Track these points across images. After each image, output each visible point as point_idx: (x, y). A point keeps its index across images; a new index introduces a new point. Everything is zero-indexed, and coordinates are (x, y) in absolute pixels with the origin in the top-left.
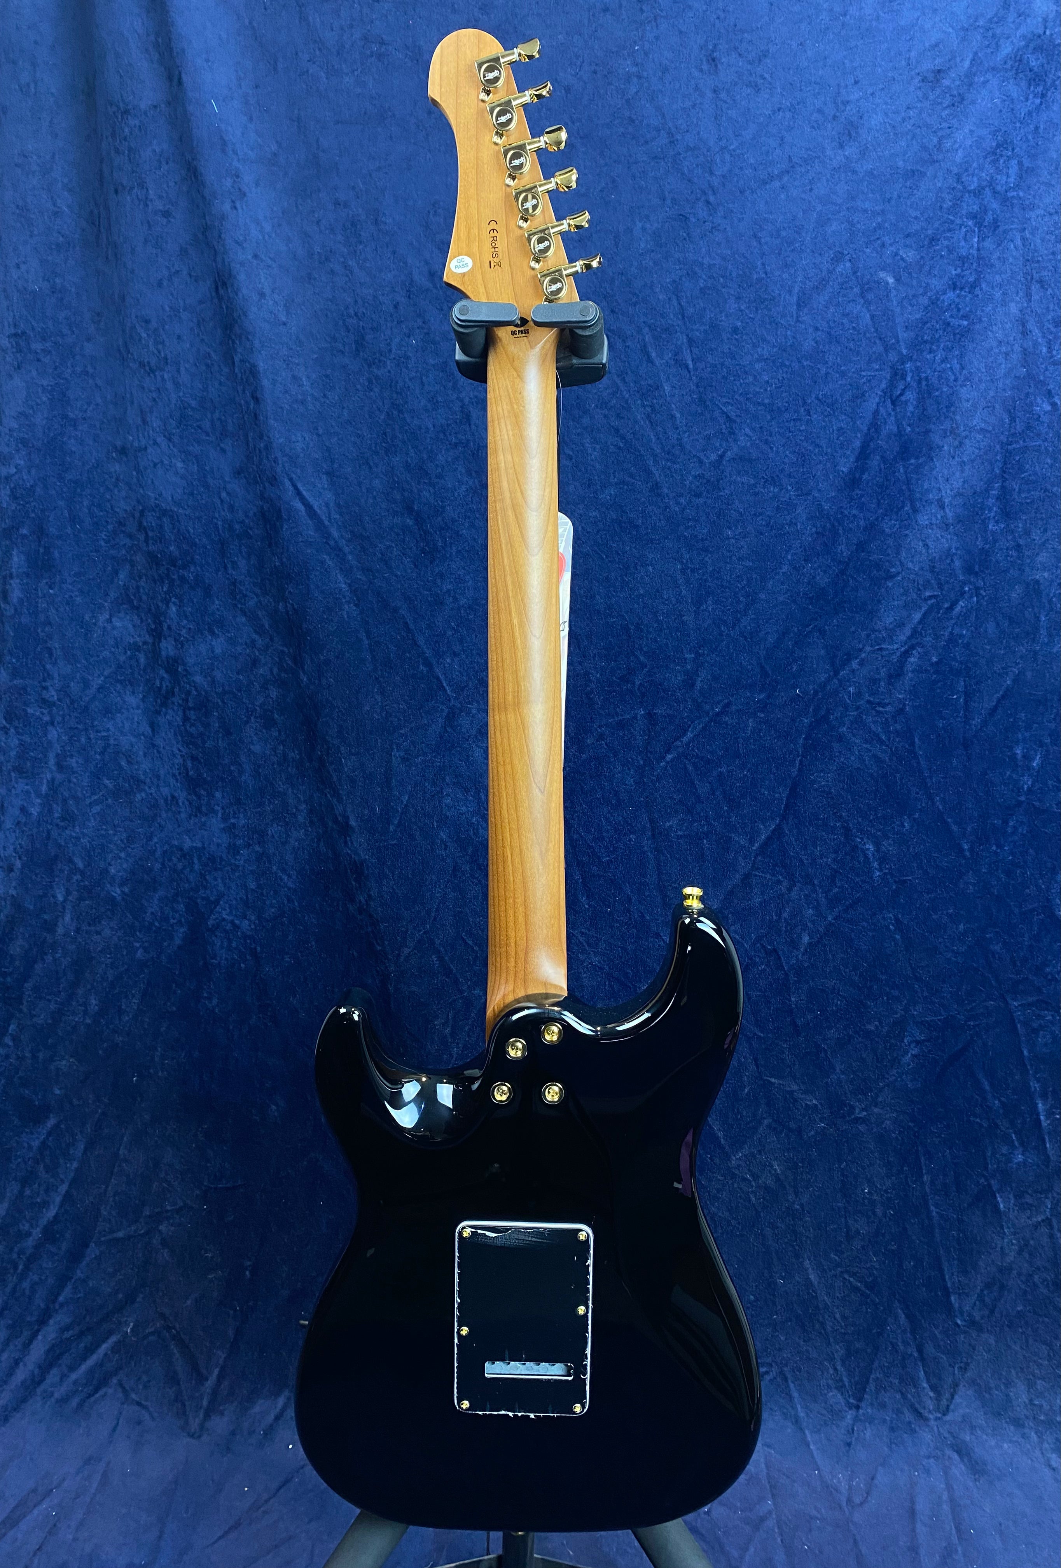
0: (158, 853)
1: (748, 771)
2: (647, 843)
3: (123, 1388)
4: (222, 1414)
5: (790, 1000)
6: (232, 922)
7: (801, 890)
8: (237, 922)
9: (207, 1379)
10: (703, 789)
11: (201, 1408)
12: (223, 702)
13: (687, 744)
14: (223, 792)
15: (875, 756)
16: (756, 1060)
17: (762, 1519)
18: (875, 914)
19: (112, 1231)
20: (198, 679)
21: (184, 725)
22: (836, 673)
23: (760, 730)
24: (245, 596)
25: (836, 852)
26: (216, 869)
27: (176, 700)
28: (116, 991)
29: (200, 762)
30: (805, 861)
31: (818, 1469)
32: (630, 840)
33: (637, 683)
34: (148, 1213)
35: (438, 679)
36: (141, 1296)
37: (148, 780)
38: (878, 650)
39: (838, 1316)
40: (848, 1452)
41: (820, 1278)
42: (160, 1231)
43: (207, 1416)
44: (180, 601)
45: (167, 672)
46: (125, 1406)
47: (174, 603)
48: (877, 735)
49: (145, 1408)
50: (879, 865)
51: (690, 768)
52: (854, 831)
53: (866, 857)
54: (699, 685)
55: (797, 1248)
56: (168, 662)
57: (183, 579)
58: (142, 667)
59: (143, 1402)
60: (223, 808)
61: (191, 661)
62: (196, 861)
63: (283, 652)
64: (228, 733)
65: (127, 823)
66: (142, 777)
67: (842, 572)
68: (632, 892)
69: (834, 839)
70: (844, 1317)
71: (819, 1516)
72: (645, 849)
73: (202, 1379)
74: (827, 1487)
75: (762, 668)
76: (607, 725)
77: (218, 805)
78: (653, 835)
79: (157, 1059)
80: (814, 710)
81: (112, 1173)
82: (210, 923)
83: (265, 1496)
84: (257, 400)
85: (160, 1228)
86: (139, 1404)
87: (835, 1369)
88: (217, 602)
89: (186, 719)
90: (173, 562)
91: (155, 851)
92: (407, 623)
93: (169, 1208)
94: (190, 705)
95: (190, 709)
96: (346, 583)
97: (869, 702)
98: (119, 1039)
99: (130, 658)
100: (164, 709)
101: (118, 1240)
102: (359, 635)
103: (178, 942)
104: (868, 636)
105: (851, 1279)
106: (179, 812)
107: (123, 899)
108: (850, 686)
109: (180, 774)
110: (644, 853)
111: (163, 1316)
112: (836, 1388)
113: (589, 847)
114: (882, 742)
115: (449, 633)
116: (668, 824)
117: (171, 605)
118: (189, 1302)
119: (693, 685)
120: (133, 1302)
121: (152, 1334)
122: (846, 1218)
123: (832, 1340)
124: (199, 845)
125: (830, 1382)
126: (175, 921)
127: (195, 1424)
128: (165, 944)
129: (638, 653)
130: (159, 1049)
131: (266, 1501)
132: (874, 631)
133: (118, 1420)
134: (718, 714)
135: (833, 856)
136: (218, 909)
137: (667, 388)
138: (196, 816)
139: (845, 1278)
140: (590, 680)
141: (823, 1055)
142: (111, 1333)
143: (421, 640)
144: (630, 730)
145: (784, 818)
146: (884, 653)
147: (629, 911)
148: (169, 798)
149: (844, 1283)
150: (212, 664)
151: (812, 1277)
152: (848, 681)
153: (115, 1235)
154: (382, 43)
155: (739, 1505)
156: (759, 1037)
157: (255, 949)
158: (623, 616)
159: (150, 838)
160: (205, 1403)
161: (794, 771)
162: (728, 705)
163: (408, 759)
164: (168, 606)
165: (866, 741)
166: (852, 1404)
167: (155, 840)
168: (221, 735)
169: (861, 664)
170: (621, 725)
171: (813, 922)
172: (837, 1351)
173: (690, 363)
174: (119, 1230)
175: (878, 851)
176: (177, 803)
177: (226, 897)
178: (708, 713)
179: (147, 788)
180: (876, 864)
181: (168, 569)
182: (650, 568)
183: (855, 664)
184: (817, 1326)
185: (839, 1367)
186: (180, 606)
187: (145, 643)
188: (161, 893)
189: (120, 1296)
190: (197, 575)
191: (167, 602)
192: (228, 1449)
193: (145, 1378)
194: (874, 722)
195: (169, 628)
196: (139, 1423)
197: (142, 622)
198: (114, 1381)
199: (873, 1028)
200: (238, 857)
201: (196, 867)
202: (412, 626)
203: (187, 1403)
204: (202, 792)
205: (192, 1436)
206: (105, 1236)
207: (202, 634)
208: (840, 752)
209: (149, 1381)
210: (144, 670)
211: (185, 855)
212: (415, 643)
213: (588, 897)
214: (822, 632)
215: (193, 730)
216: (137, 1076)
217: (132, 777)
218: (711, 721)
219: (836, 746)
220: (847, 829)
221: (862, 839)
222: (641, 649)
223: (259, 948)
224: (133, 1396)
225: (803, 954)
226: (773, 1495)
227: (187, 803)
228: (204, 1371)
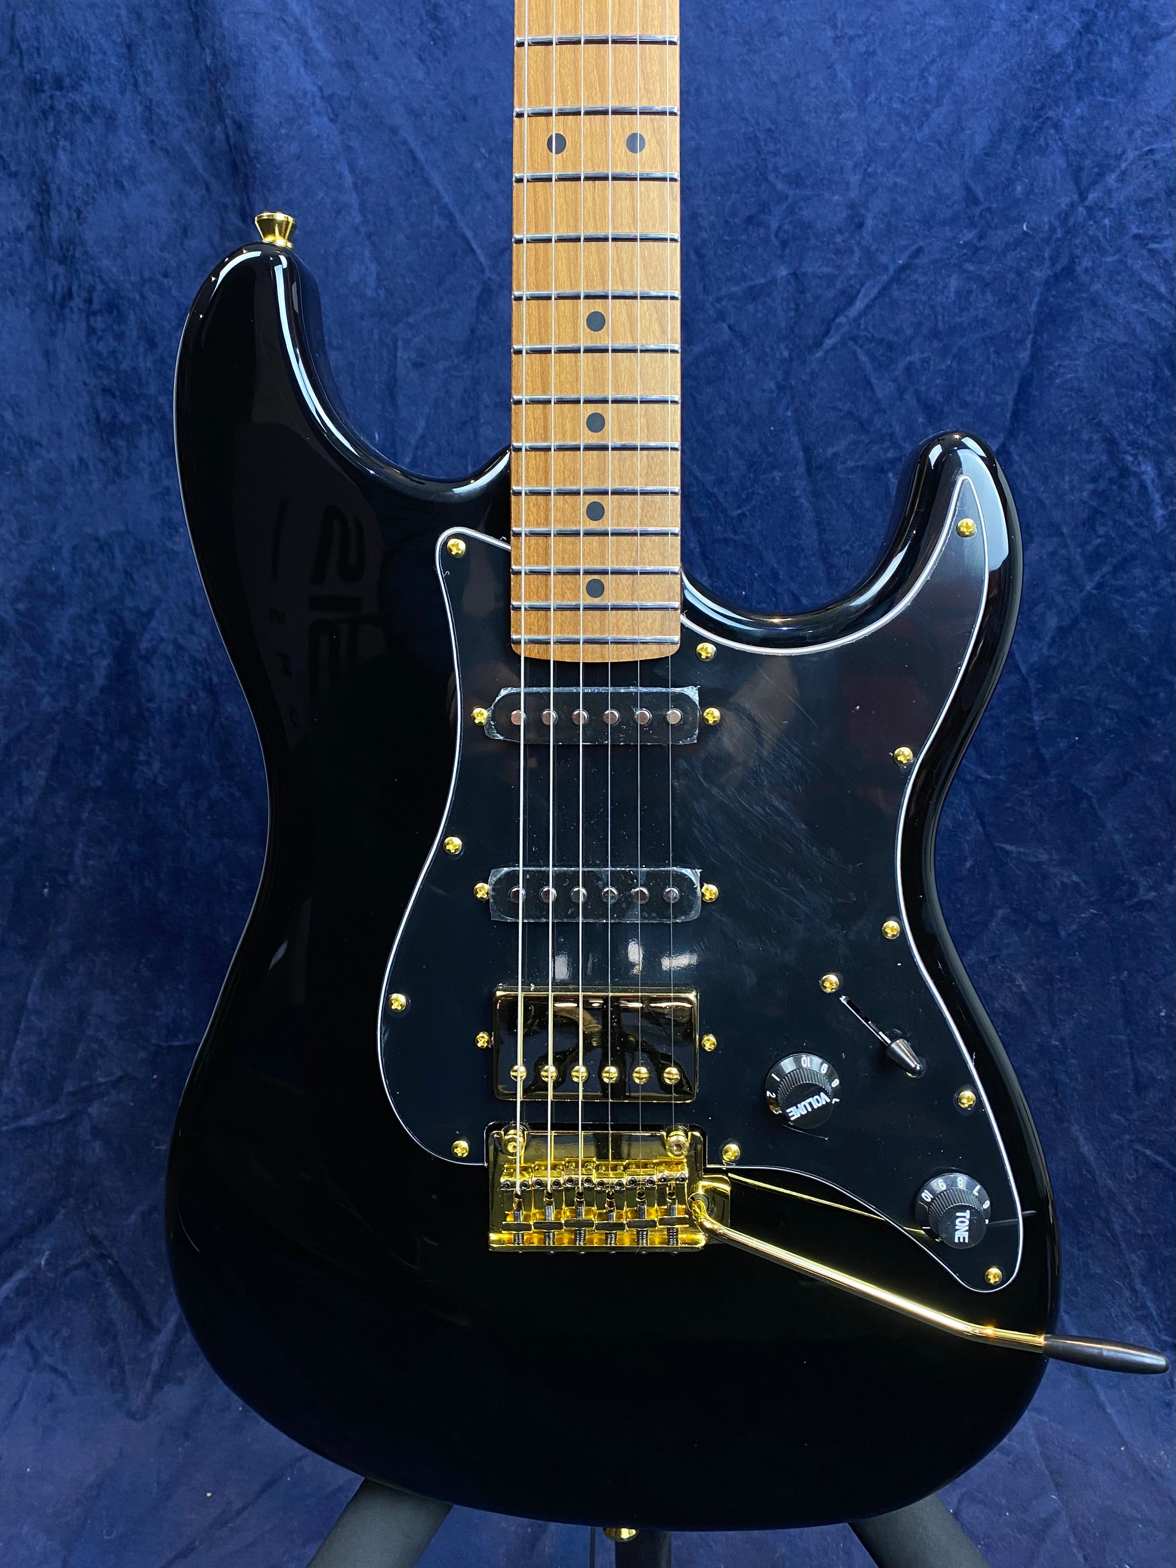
0: (66, 552)
1: (954, 358)
2: (799, 484)
3: (32, 1348)
4: (180, 1382)
5: (1031, 720)
6: (175, 642)
7: (1042, 545)
8: (181, 641)
9: (159, 1331)
10: (884, 389)
11: (147, 1375)
12: (143, 297)
13: (857, 319)
14: (150, 438)
15: (1151, 320)
16: (980, 816)
17: (1047, 1524)
18: (1157, 578)
19: (17, 1117)
20: (105, 264)
21: (88, 341)
22: (1083, 196)
23: (970, 292)
24: (165, 124)
25: (1094, 480)
26: (145, 563)
27: (77, 302)
28: (14, 760)
29: (114, 396)
30: (1047, 502)
31: (1124, 1444)
32: (773, 479)
33: (774, 225)
34: (71, 1089)
35: (464, 238)
36: (62, 1211)
37: (45, 441)
38: (1147, 153)
39: (1130, 1209)
40: (1169, 1415)
41: (1098, 1153)
42: (89, 1115)
43: (158, 1385)
44: (72, 143)
45: (61, 263)
46: (33, 1375)
47: (64, 149)
48: (1152, 288)
49: (63, 1375)
50: (1162, 498)
51: (862, 357)
52: (1124, 443)
53: (1143, 487)
54: (869, 222)
55: (1058, 1106)
56: (61, 246)
57: (73, 108)
58: (27, 266)
59: (59, 1367)
60: (151, 464)
61: (89, 236)
62: (117, 553)
63: (225, 206)
64: (152, 344)
65: (17, 507)
66: (35, 435)
67: (1087, 27)
68: (779, 563)
69: (1091, 461)
70: (1139, 1209)
71: (1139, 1516)
72: (798, 493)
73: (149, 1329)
74: (1145, 1471)
75: (968, 189)
76: (731, 297)
77: (144, 461)
78: (808, 471)
79: (77, 860)
80: (1051, 258)
81: (17, 1032)
82: (144, 646)
83: (238, 1504)
85: (90, 1110)
86: (54, 1370)
87: (1133, 1290)
88: (125, 139)
89: (91, 331)
90: (58, 83)
91: (60, 548)
92: (411, 151)
93: (101, 1080)
94: (96, 307)
95: (94, 314)
96: (315, 84)
97: (1136, 237)
98: (19, 830)
99: (10, 254)
100: (61, 326)
101: (25, 1129)
102: (338, 167)
103: (100, 680)
104: (1130, 133)
105: (1148, 1152)
106: (91, 482)
107: (18, 622)
108: (1105, 217)
109: (88, 421)
110: (796, 498)
111: (93, 1240)
112: (1138, 1318)
113: (710, 495)
114: (1160, 297)
115: (478, 165)
116: (830, 451)
117: (60, 152)
118: (133, 1218)
119: (861, 225)
120: (50, 1219)
121: (77, 1267)
122: (1132, 1057)
123: (1123, 1246)
124: (122, 528)
125: (1126, 1310)
126: (95, 651)
127: (137, 1401)
128: (82, 687)
129: (772, 177)
130: (80, 845)
131: (239, 1512)
132: (1139, 124)
133: (21, 1395)
134: (903, 268)
135: (1091, 486)
136: (153, 624)
138: (114, 482)
139: (1137, 1151)
140: (700, 228)
141: (1084, 805)
142: (16, 1266)
143: (436, 178)
144: (764, 302)
145: (1012, 434)
146: (1157, 157)
147: (774, 591)
148: (77, 464)
149: (1136, 1158)
150: (123, 238)
151: (1086, 1149)
152: (1101, 208)
153: (22, 1123)
155: (1004, 1501)
156: (985, 782)
157: (211, 679)
158: (746, 119)
159: (54, 529)
160: (155, 1366)
161: (1024, 355)
162: (919, 251)
163: (421, 364)
164: (55, 156)
165: (1135, 300)
166: (1165, 1342)
167: (60, 530)
168: (141, 350)
169: (1123, 177)
170: (753, 294)
171: (1063, 593)
172: (1133, 1262)
174: (28, 1115)
175: (1160, 473)
176: (87, 468)
177: (164, 605)
178: (886, 268)
179: (44, 452)
180: (1157, 497)
181: (51, 97)
182: (785, 39)
183: (1111, 179)
184: (1098, 1225)
185: (1139, 1286)
186: (72, 153)
187: (29, 228)
188: (71, 611)
189: (30, 1212)
190: (93, 98)
191: (53, 149)
192: (187, 1436)
193: (65, 1332)
194: (1147, 268)
195: (59, 190)
196: (51, 1398)
197: (23, 195)
198: (19, 1337)
200: (177, 539)
201: (119, 562)
202: (420, 156)
203: (127, 1368)
204: (121, 443)
205: (132, 1416)
206: (7, 1124)
207: (106, 191)
208: (1094, 323)
209: (70, 1337)
210: (31, 270)
211: (103, 546)
212: (427, 182)
213: (710, 576)
214: (1057, 126)
215: (101, 347)
216: (50, 887)
217: (23, 438)
218: (892, 280)
219: (1087, 315)
220: (1111, 442)
221: (1135, 456)
222: (776, 169)
223: (215, 680)
224: (46, 1359)
225: (1050, 646)
226: (1057, 1485)
227: (100, 466)
228: (155, 1321)
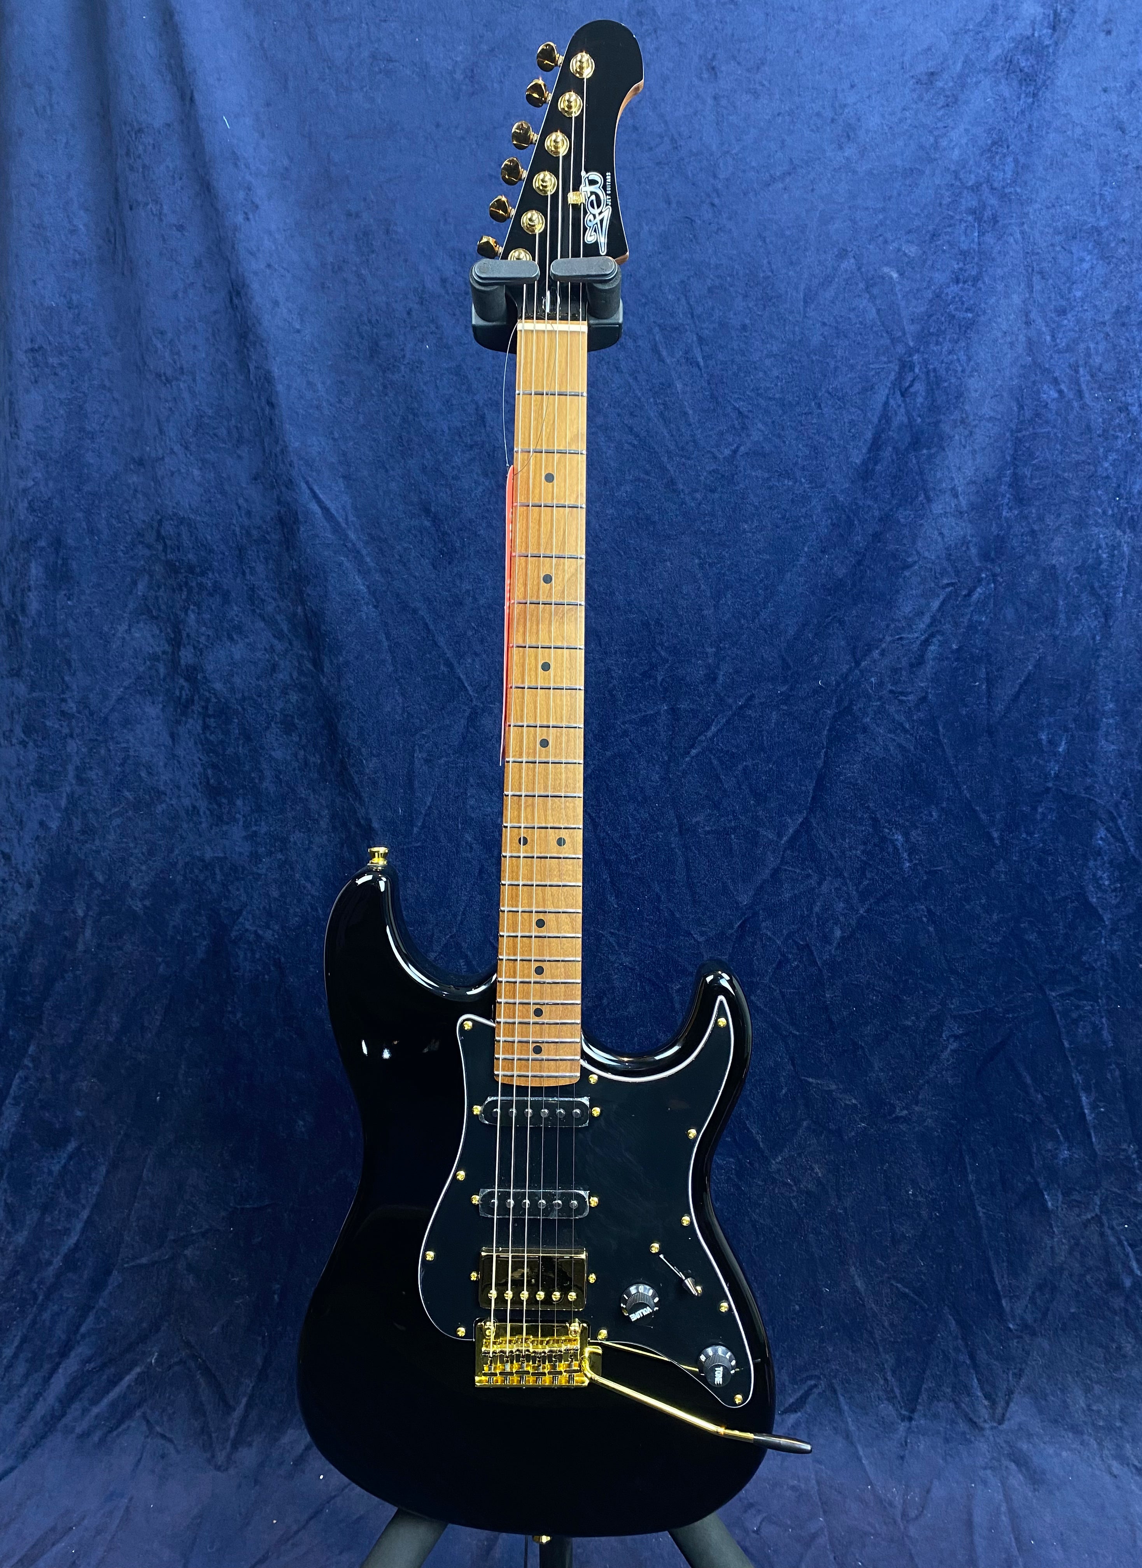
0: (180, 865)
1: (774, 764)
2: (674, 841)
3: (148, 1421)
4: (250, 1445)
5: (824, 996)
6: (256, 932)
7: (831, 883)
8: (260, 932)
9: (235, 1410)
10: (729, 784)
11: (227, 1440)
12: (243, 709)
13: (712, 739)
14: (244, 799)
15: (900, 746)
16: (792, 1059)
17: (814, 1536)
18: (907, 906)
19: (134, 1258)
20: (218, 686)
21: (204, 733)
22: (858, 664)
23: (784, 723)
24: (263, 601)
25: (865, 844)
26: (238, 879)
27: (197, 708)
28: (139, 1008)
29: (220, 770)
30: (835, 854)
31: (871, 1484)
32: (658, 837)
33: (660, 679)
34: (173, 1238)
35: (459, 679)
36: (166, 1324)
37: (168, 792)
38: (898, 639)
39: (886, 1324)
40: (901, 1465)
41: (867, 1286)
42: (185, 1256)
43: (235, 1447)
44: (199, 608)
45: (186, 680)
46: (149, 1440)
47: (193, 611)
48: (901, 725)
49: (170, 1441)
50: (909, 855)
51: (715, 762)
52: (882, 821)
53: (895, 847)
54: (721, 679)
55: (842, 1254)
56: (188, 671)
57: (200, 585)
58: (162, 677)
59: (167, 1435)
60: (244, 816)
61: (210, 668)
62: (217, 871)
63: (302, 655)
64: (248, 739)
65: (148, 835)
66: (162, 788)
67: (859, 563)
68: (661, 890)
69: (862, 831)
70: (892, 1325)
71: (873, 1531)
72: (673, 846)
73: (229, 1409)
74: (881, 1501)
75: (784, 660)
76: (631, 722)
77: (239, 813)
78: (680, 831)
79: (180, 1077)
80: (837, 702)
81: (135, 1197)
82: (234, 934)
83: (295, 1528)
84: (271, 405)
85: (186, 1252)
86: (163, 1436)
87: (886, 1380)
88: (235, 608)
89: (206, 727)
90: (191, 569)
91: (176, 863)
92: (426, 624)
93: (194, 1231)
94: (210, 712)
95: (209, 716)
96: (364, 584)
97: (891, 691)
98: (141, 1057)
99: (150, 668)
100: (184, 719)
101: (141, 1266)
102: (379, 637)
103: (200, 955)
104: (888, 626)
105: (899, 1285)
106: (201, 823)
107: (145, 914)
108: (872, 677)
109: (200, 783)
110: (673, 849)
111: (188, 1344)
112: (888, 1399)
113: (617, 845)
114: (906, 731)
115: (470, 633)
116: (694, 820)
117: (190, 612)
118: (215, 1329)
119: (715, 679)
120: (158, 1330)
121: (176, 1364)
122: (891, 1222)
123: (881, 1349)
124: (221, 855)
125: (881, 1393)
126: (197, 934)
127: (221, 1457)
128: (188, 958)
129: (659, 648)
130: (183, 1067)
131: (297, 1532)
132: (893, 620)
133: (142, 1454)
134: (741, 708)
135: (862, 847)
136: (241, 919)
137: (679, 386)
138: (217, 825)
139: (892, 1285)
140: (612, 677)
141: (860, 1052)
142: (134, 1364)
143: (441, 641)
144: (653, 726)
145: (811, 810)
146: (904, 642)
147: (658, 910)
148: (190, 808)
149: (891, 1290)
150: (232, 670)
151: (859, 1284)
152: (870, 671)
153: (138, 1261)
154: (390, 60)
155: (789, 1523)
156: (794, 1036)
157: (279, 959)
158: (643, 612)
159: (171, 851)
160: (232, 1433)
161: (820, 763)
162: (752, 697)
163: (430, 760)
164: (186, 614)
165: (890, 731)
166: (904, 1415)
167: (177, 852)
168: (241, 742)
169: (882, 653)
170: (645, 721)
171: (845, 915)
172: (887, 1361)
173: (700, 360)
174: (142, 1256)
175: (907, 840)
176: (198, 811)
177: (249, 908)
178: (731, 707)
179: (168, 800)
180: (905, 855)
181: (186, 577)
182: (668, 564)
183: (876, 654)
184: (865, 1336)
185: (889, 1378)
186: (198, 613)
187: (164, 652)
188: (183, 906)
189: (144, 1325)
190: (216, 582)
191: (186, 610)
192: (256, 1482)
193: (170, 1410)
194: (898, 711)
195: (188, 635)
196: (163, 1457)
197: (161, 631)
198: (138, 1413)
199: (910, 1023)
200: (260, 866)
201: (219, 877)
202: (432, 627)
203: (214, 1435)
204: (224, 801)
205: (218, 1468)
206: (128, 1262)
207: (221, 641)
208: (865, 743)
209: (174, 1413)
210: (164, 680)
211: (207, 866)
212: (435, 644)
213: (617, 897)
214: (841, 622)
215: (212, 738)
216: (161, 1095)
217: (153, 789)
218: (734, 715)
219: (860, 737)
220: (875, 820)
221: (891, 830)
222: (662, 644)
223: (283, 959)
224: (158, 1429)
225: (836, 949)
226: (825, 1512)
227: (208, 812)
228: (232, 1403)
